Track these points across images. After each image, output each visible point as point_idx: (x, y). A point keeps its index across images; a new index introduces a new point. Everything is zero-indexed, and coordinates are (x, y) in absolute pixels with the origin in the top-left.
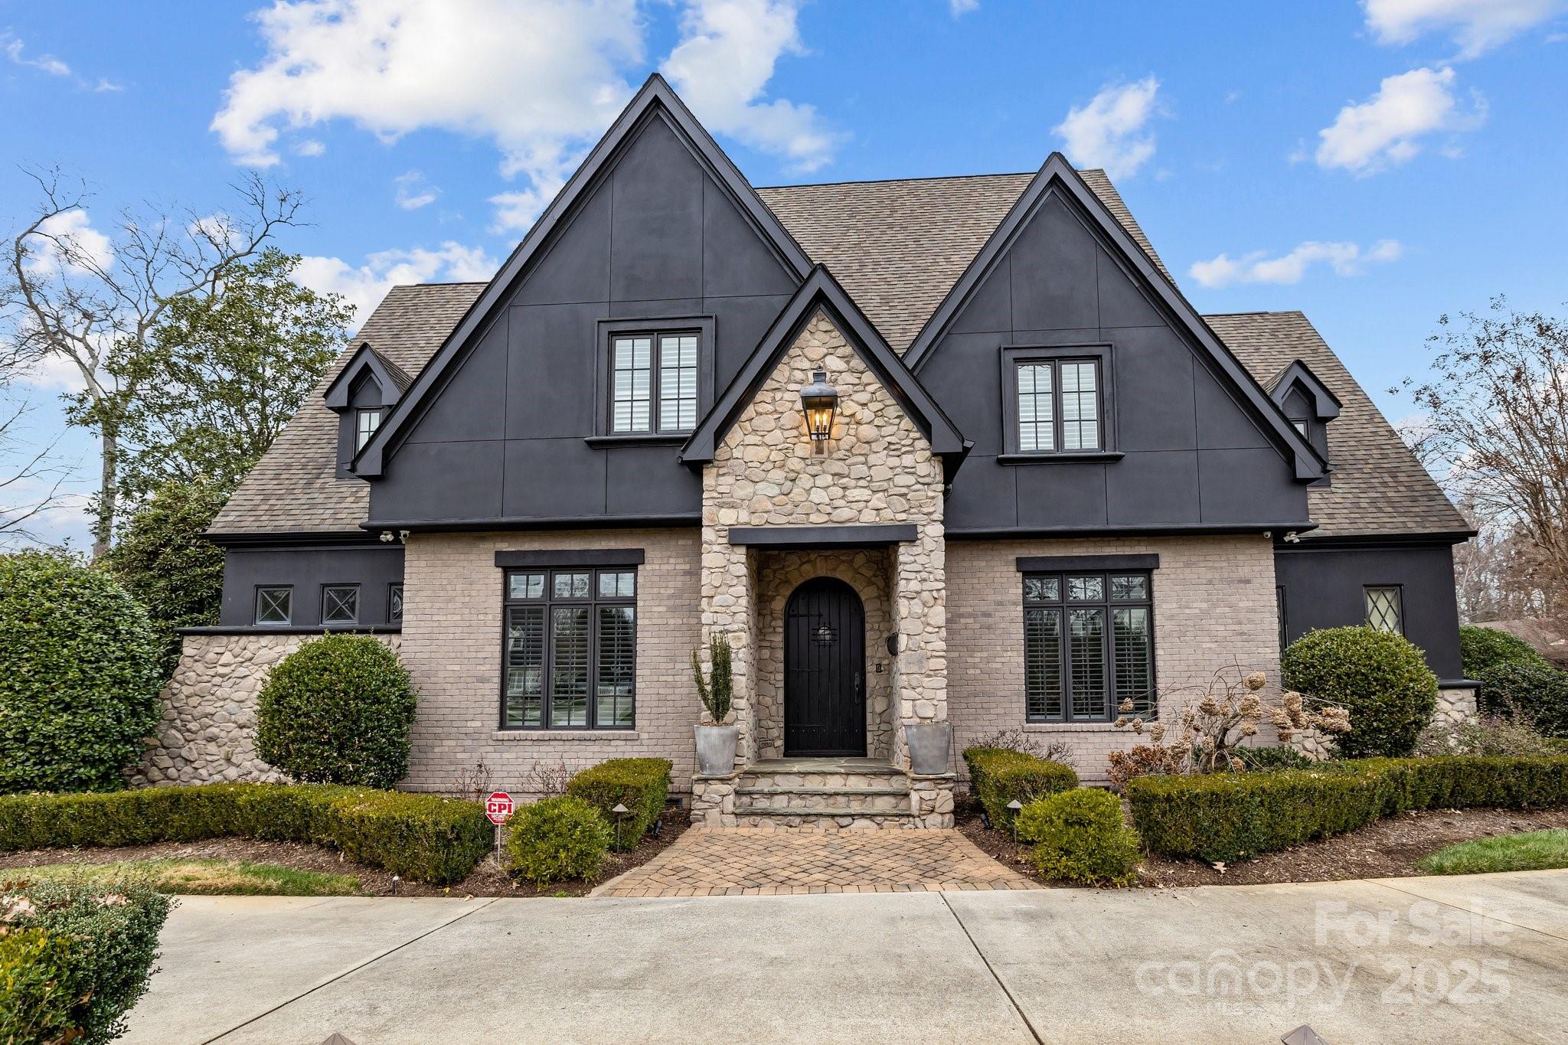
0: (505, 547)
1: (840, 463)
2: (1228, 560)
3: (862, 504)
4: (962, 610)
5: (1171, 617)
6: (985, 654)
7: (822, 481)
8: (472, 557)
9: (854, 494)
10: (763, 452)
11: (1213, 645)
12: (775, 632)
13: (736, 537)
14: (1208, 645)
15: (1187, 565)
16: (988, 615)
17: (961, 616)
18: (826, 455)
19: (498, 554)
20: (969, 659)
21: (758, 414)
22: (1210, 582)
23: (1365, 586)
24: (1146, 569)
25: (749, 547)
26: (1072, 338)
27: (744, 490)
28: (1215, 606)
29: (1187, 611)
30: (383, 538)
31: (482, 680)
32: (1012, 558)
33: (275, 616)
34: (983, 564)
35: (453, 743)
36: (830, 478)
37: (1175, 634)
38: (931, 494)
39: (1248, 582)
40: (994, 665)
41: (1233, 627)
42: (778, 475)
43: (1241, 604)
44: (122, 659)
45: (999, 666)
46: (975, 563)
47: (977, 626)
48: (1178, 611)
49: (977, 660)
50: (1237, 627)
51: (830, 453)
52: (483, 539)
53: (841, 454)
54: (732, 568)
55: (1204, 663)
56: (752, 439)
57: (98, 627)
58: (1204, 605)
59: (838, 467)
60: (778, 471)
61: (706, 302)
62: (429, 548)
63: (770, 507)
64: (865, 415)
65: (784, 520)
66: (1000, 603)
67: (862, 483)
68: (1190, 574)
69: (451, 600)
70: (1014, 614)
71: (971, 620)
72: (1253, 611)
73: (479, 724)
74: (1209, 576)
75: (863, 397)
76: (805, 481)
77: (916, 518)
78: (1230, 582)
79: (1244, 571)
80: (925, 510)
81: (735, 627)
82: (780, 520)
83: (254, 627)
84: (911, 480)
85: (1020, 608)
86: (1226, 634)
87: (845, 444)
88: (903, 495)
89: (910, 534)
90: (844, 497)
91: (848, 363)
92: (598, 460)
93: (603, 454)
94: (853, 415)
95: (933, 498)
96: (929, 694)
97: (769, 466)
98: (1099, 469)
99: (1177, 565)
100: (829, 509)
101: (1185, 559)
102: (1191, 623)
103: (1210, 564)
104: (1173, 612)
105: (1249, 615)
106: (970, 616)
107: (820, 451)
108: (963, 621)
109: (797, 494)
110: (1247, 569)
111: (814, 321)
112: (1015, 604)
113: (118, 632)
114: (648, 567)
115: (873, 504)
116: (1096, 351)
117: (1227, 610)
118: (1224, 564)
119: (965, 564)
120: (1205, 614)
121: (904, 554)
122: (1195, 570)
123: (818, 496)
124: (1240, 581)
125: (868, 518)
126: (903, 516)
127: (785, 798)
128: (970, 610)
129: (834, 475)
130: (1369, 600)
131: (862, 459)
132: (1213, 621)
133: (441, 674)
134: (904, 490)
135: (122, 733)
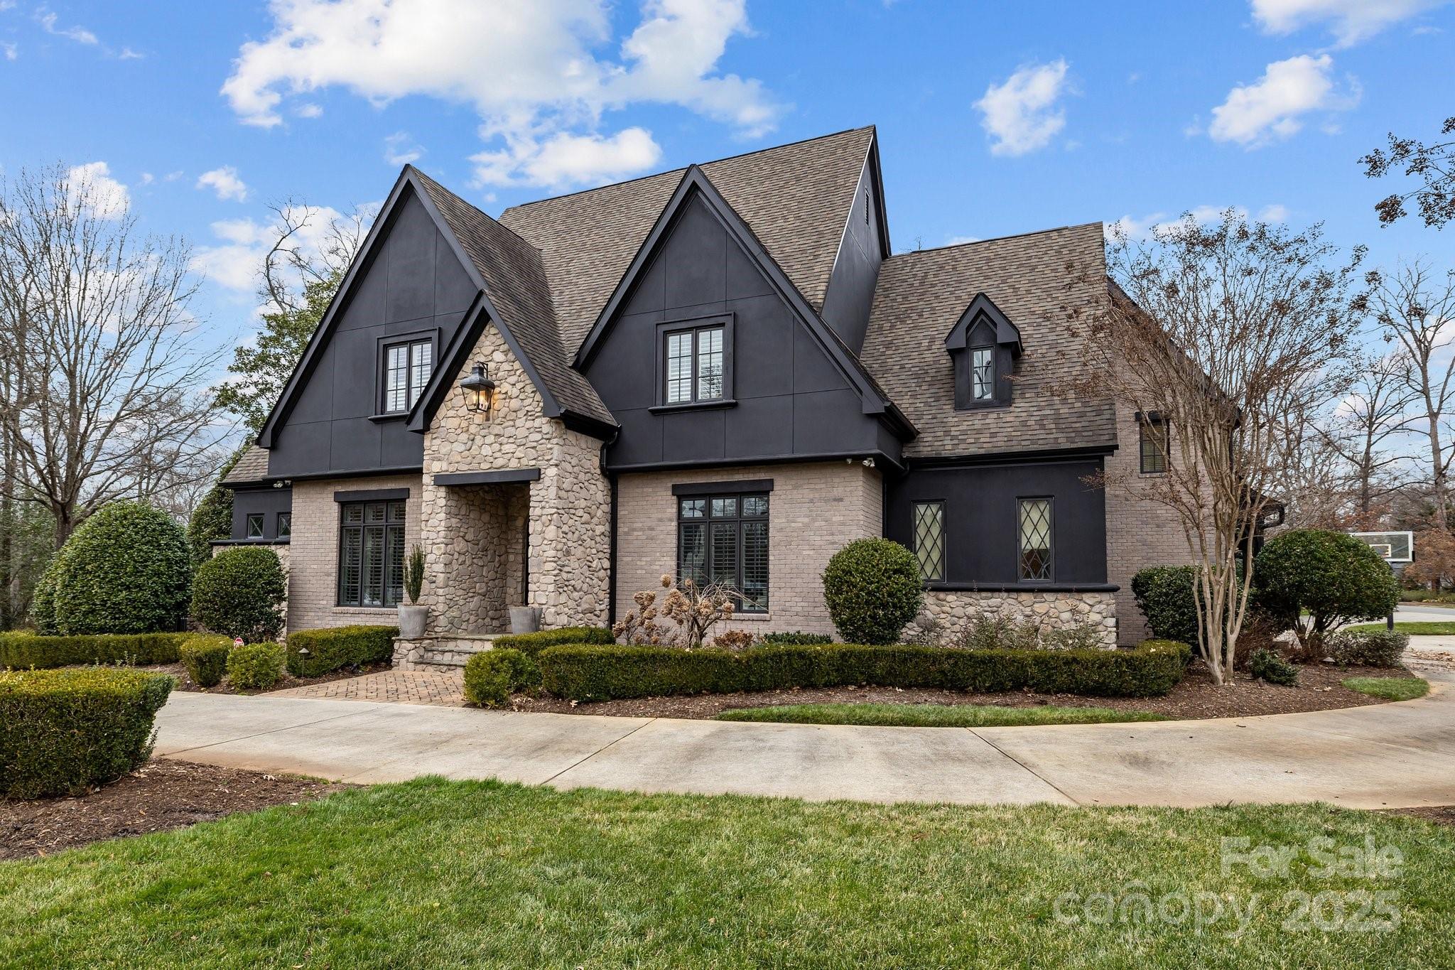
0: (340, 489)
1: (499, 427)
2: (826, 483)
3: (510, 455)
4: (636, 525)
5: (781, 530)
6: (648, 559)
7: (491, 439)
8: (324, 496)
9: (506, 448)
10: (457, 421)
11: (811, 553)
12: (517, 542)
13: (439, 480)
14: (808, 552)
15: (795, 487)
16: (652, 529)
17: (634, 530)
18: (491, 422)
19: (336, 494)
20: (638, 563)
21: (455, 395)
22: (811, 501)
23: (1019, 498)
24: (763, 491)
25: (447, 486)
26: (707, 311)
27: (445, 449)
28: (814, 520)
29: (793, 525)
30: (275, 485)
31: (328, 575)
32: (670, 485)
33: (256, 533)
34: (650, 490)
35: (313, 614)
36: (493, 437)
37: (782, 543)
38: (549, 446)
39: (841, 500)
40: (655, 567)
41: (827, 538)
42: (464, 437)
43: (834, 519)
44: (161, 560)
45: (658, 567)
46: (645, 490)
47: (644, 537)
48: (787, 525)
49: (644, 563)
50: (830, 538)
51: (494, 420)
52: (329, 484)
53: (498, 421)
54: (438, 501)
55: (803, 567)
56: (451, 413)
57: (149, 542)
58: (806, 520)
59: (497, 430)
60: (464, 434)
61: (436, 318)
62: (304, 490)
63: (459, 459)
64: (515, 392)
65: (466, 468)
66: (660, 520)
67: (511, 440)
68: (796, 495)
69: (313, 523)
70: (669, 528)
71: (640, 533)
72: (843, 524)
73: (325, 602)
74: (811, 496)
75: (513, 379)
76: (479, 440)
77: (541, 464)
78: (827, 501)
79: (838, 491)
80: (546, 458)
81: (438, 541)
82: (464, 468)
83: (246, 540)
84: (538, 436)
85: (674, 524)
86: (822, 543)
87: (501, 414)
88: (534, 448)
89: (537, 474)
90: (500, 450)
91: (506, 355)
92: (377, 430)
93: (380, 426)
94: (506, 393)
95: (551, 449)
96: (543, 587)
97: (459, 431)
98: (721, 414)
99: (787, 488)
100: (491, 459)
101: (793, 482)
102: (795, 534)
103: (813, 486)
104: (783, 525)
105: (840, 528)
106: (642, 529)
107: (488, 419)
108: (636, 533)
109: (474, 451)
110: (841, 489)
111: (487, 327)
112: (671, 520)
113: (160, 545)
114: (411, 500)
115: (518, 454)
116: (721, 320)
117: (823, 523)
118: (823, 486)
119: (637, 490)
120: (806, 526)
121: (534, 490)
122: (800, 491)
123: (486, 451)
124: (835, 500)
125: (514, 464)
126: (533, 462)
127: (450, 654)
128: (640, 525)
129: (496, 435)
130: (1023, 510)
131: (511, 423)
132: (812, 533)
133: (308, 570)
134: (535, 444)
135: (158, 603)
